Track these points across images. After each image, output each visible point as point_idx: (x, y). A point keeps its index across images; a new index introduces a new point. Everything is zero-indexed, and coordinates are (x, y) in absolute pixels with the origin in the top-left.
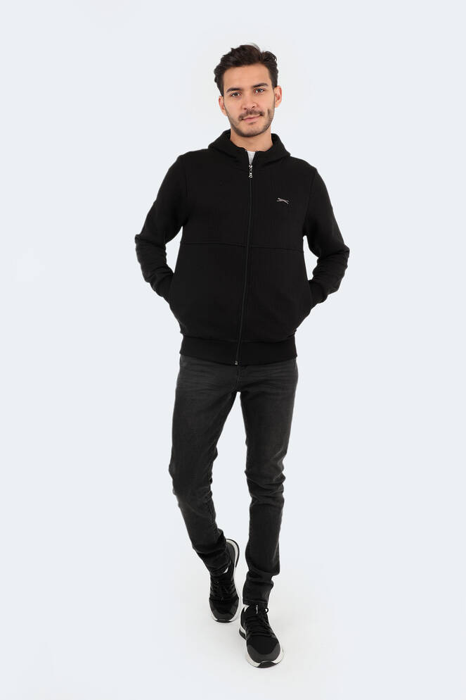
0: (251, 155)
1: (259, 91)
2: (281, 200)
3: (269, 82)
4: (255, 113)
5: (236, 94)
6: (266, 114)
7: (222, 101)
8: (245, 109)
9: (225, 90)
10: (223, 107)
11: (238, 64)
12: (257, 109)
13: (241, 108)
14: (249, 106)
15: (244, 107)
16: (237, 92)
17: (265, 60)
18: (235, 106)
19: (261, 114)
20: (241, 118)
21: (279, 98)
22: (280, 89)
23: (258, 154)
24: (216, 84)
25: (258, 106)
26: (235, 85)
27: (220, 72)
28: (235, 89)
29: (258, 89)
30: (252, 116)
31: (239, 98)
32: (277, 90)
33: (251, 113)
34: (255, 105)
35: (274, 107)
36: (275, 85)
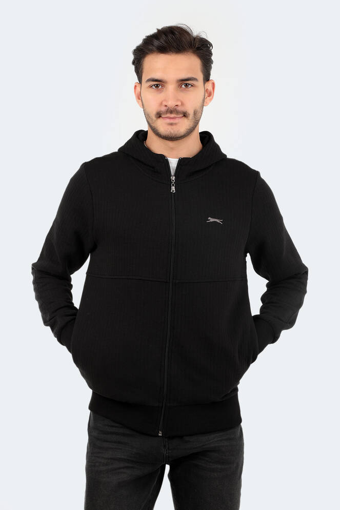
0: (173, 163)
1: (186, 85)
2: (212, 220)
3: (200, 76)
4: (177, 112)
5: (157, 86)
6: (191, 116)
7: (138, 89)
8: (166, 106)
9: (144, 78)
10: (139, 97)
11: (163, 50)
12: (180, 109)
13: (161, 104)
14: (171, 103)
15: (165, 103)
16: (158, 84)
17: (198, 49)
18: (154, 100)
19: (185, 115)
20: (159, 115)
21: (210, 95)
22: (213, 84)
23: (182, 162)
24: (133, 67)
25: (182, 104)
26: (157, 76)
27: (140, 54)
28: (156, 80)
29: (185, 83)
30: (172, 116)
31: (161, 91)
32: (209, 86)
33: (171, 112)
34: (179, 103)
35: (203, 106)
36: (207, 78)
